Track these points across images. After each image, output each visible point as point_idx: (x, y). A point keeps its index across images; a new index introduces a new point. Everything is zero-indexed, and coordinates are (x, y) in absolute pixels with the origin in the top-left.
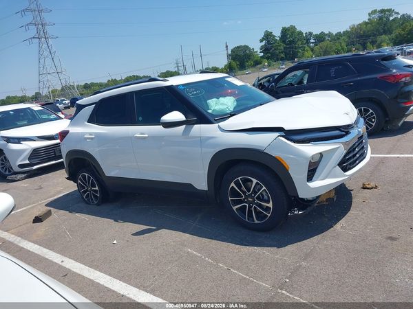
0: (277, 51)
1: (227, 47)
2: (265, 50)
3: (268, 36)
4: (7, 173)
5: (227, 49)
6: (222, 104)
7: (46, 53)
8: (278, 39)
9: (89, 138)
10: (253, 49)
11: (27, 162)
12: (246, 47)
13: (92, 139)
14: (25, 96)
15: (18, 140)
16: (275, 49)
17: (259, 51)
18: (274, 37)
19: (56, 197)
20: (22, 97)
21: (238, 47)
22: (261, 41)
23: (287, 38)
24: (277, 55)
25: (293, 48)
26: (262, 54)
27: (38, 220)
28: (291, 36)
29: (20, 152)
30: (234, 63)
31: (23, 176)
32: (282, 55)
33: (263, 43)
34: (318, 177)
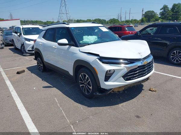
0: (168, 16)
1: (143, 10)
2: (162, 14)
3: (165, 7)
4: (24, 52)
5: (143, 12)
6: (88, 39)
7: (63, 5)
8: (170, 9)
9: (40, 44)
10: (156, 13)
11: (31, 49)
12: (153, 11)
13: (41, 45)
14: (53, 22)
15: (29, 40)
16: (167, 14)
17: (159, 14)
18: (168, 8)
19: (32, 65)
20: (52, 22)
21: (149, 11)
22: (161, 9)
23: (175, 9)
24: (168, 18)
25: (177, 15)
26: (160, 16)
27: (18, 73)
28: (177, 9)
29: (29, 45)
30: (144, 19)
31: (29, 54)
32: (170, 18)
33: (162, 11)
34: (111, 80)
